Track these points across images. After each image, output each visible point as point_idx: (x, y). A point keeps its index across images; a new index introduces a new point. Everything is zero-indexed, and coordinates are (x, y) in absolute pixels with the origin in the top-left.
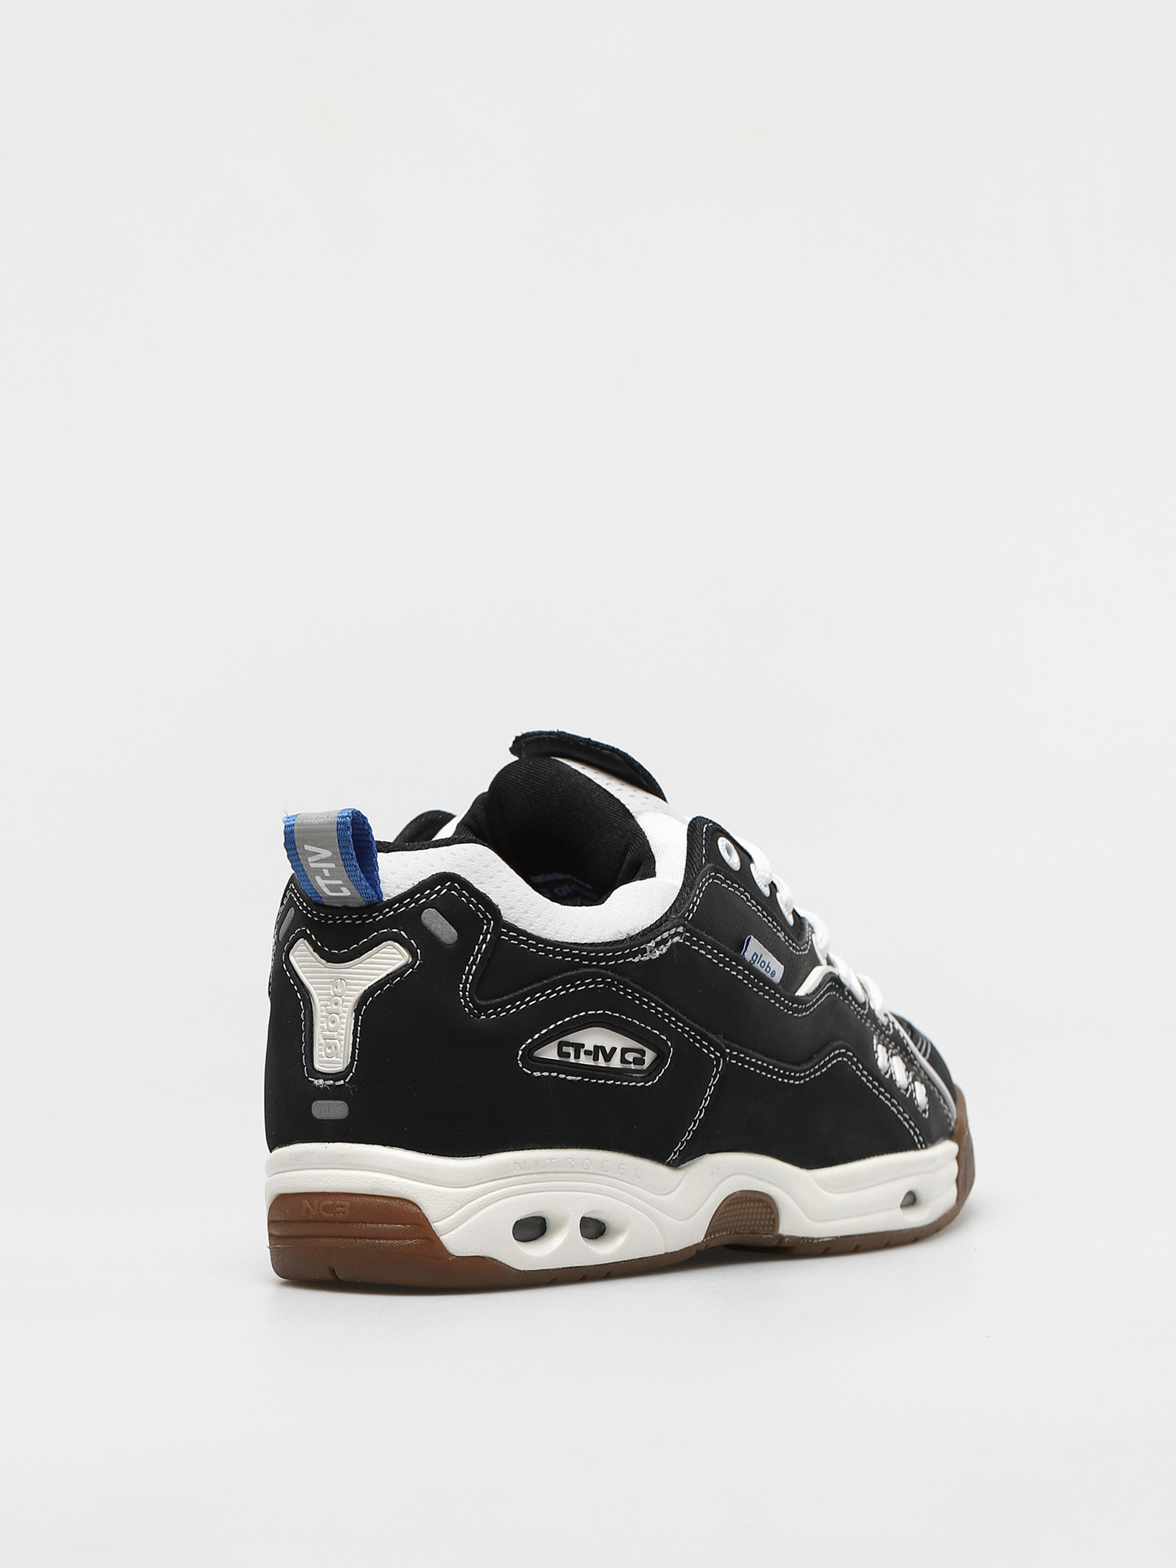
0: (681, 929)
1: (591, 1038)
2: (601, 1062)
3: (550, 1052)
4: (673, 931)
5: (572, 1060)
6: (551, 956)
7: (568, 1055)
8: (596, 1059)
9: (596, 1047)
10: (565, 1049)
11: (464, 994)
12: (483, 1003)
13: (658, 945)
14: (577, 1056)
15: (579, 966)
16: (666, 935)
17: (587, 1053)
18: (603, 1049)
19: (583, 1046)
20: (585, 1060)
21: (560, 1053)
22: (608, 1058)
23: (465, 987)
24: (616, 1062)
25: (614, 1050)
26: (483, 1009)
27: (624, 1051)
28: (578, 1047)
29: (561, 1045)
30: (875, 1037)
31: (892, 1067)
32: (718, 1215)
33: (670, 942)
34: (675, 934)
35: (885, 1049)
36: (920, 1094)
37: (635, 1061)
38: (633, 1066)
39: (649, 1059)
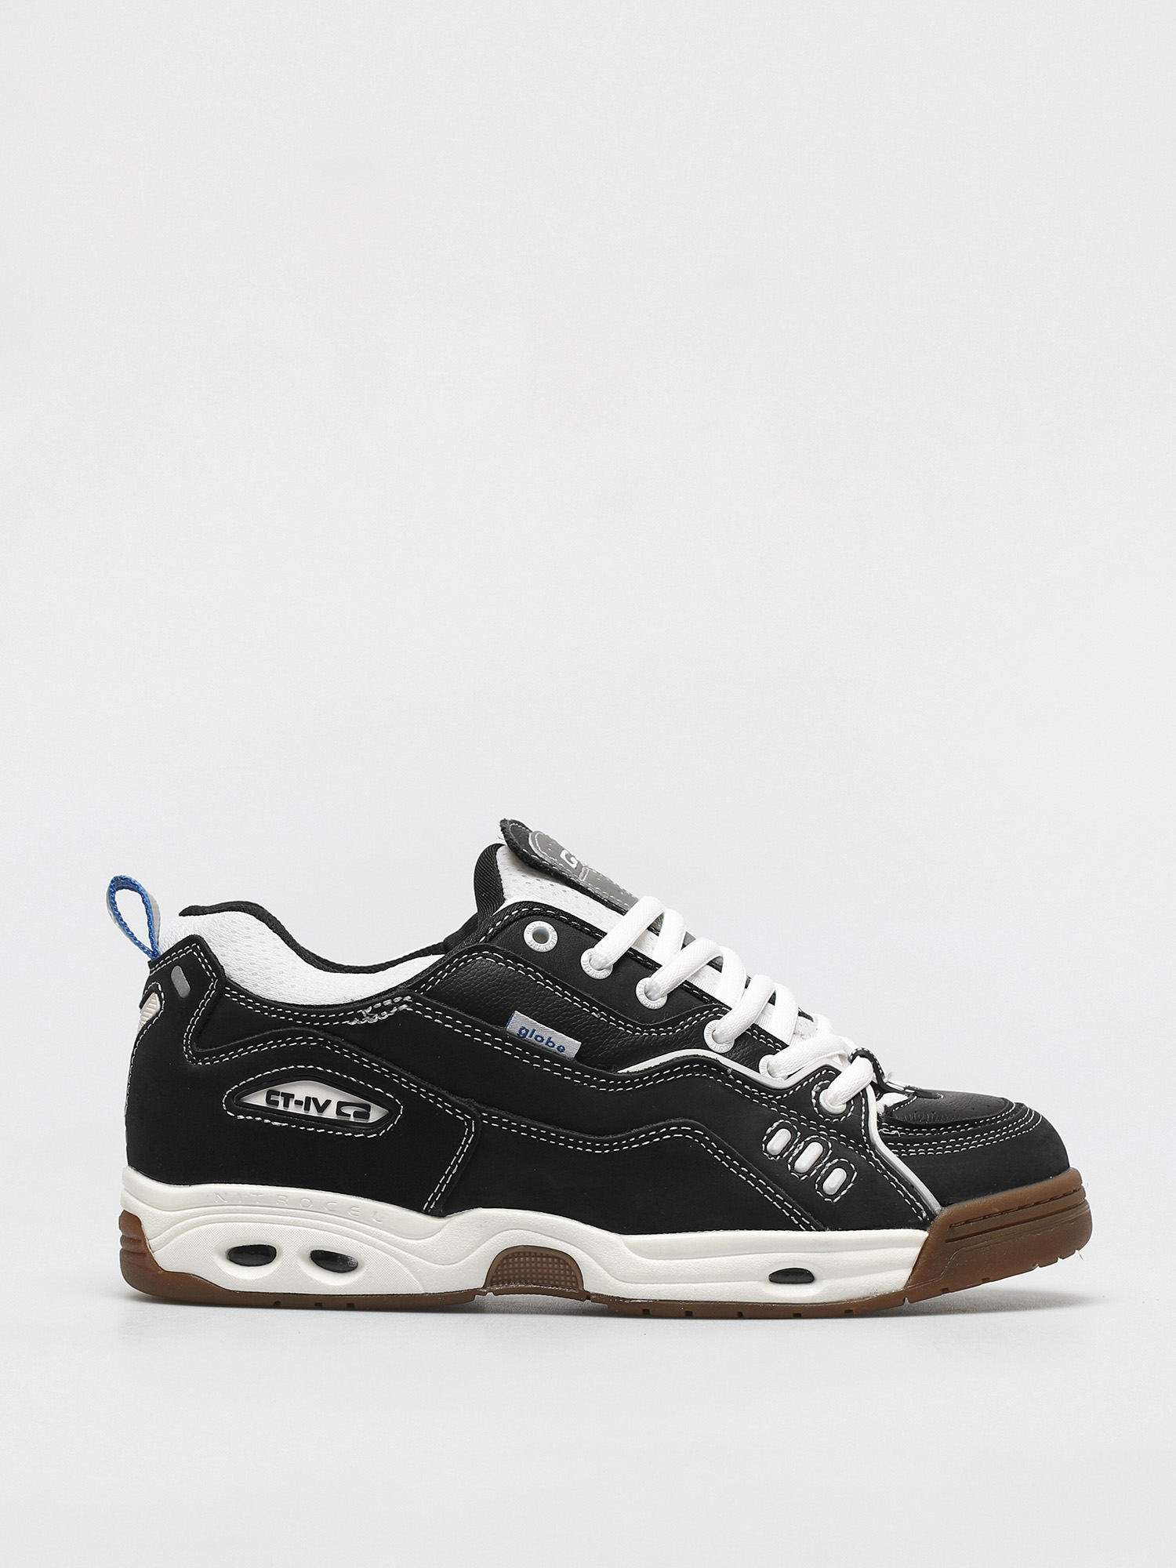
0: (408, 998)
1: (302, 1090)
2: (313, 1112)
3: (259, 1099)
4: (398, 999)
5: (281, 1107)
6: (266, 1014)
7: (277, 1103)
8: (307, 1108)
9: (308, 1099)
10: (273, 1098)
11: (187, 1042)
12: (200, 1050)
13: (378, 1011)
14: (286, 1105)
15: (292, 1024)
16: (388, 1002)
17: (298, 1103)
18: (315, 1100)
19: (293, 1096)
20: (292, 1108)
21: (268, 1100)
22: (321, 1109)
23: (187, 1036)
24: (331, 1113)
25: (328, 1102)
26: (200, 1057)
27: (340, 1105)
28: (288, 1097)
29: (270, 1094)
30: (780, 1121)
31: (796, 1152)
32: (499, 1265)
33: (395, 1010)
34: (401, 1003)
35: (793, 1133)
36: (835, 1180)
37: (356, 1114)
38: (352, 1119)
39: (376, 1114)
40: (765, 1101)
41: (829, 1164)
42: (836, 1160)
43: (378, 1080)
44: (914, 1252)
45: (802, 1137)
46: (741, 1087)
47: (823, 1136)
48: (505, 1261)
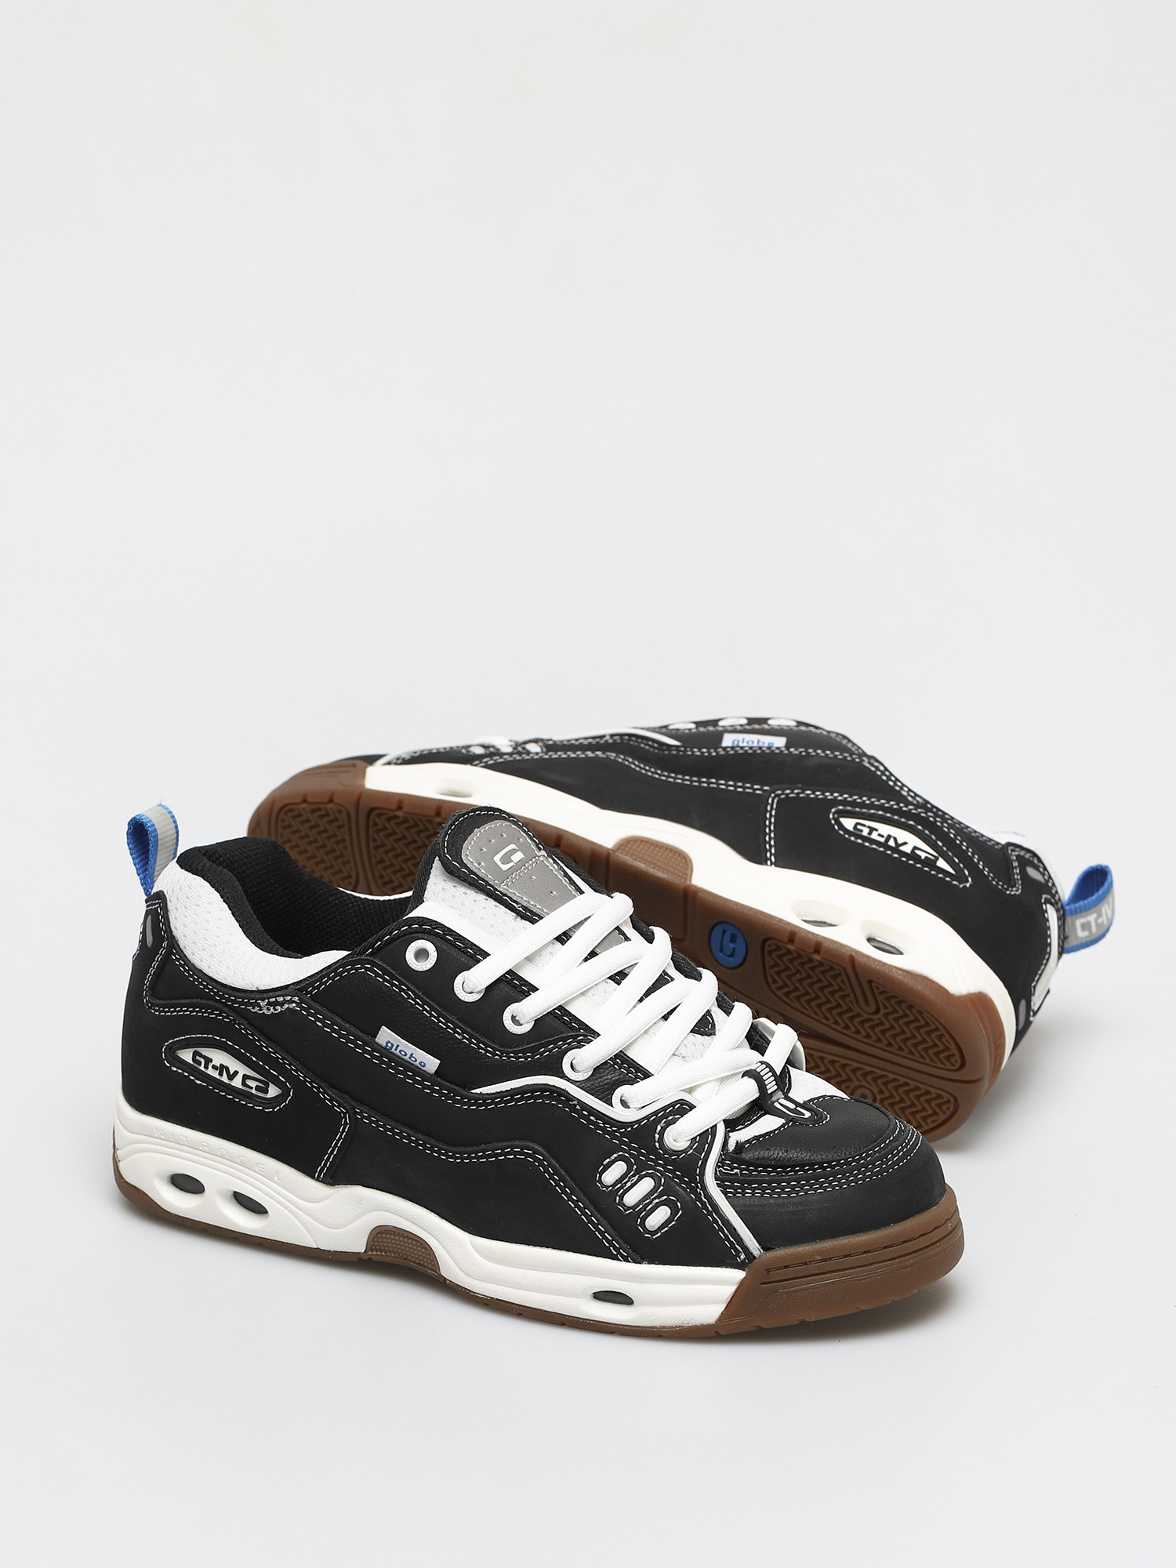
0: (296, 998)
1: (219, 1057)
2: (225, 1079)
3: (187, 1055)
4: (289, 998)
5: (202, 1068)
7: (200, 1064)
8: (221, 1074)
9: (222, 1066)
10: (198, 1058)
13: (273, 1004)
14: (206, 1067)
15: (213, 998)
16: (281, 999)
17: (214, 1067)
18: (227, 1069)
19: (211, 1061)
20: (210, 1072)
21: (194, 1059)
22: (231, 1077)
24: (237, 1083)
25: (236, 1073)
27: (245, 1077)
28: (208, 1060)
29: (196, 1054)
30: (621, 1153)
31: (629, 1184)
32: (374, 1238)
33: (286, 1006)
34: (291, 1002)
35: (630, 1166)
36: (658, 1217)
37: (257, 1088)
38: (254, 1091)
39: (273, 1091)
40: (609, 1133)
41: (657, 1201)
42: (665, 1197)
43: (274, 1064)
44: (731, 1290)
45: (637, 1170)
46: (586, 1118)
47: (659, 1171)
48: (379, 1236)
